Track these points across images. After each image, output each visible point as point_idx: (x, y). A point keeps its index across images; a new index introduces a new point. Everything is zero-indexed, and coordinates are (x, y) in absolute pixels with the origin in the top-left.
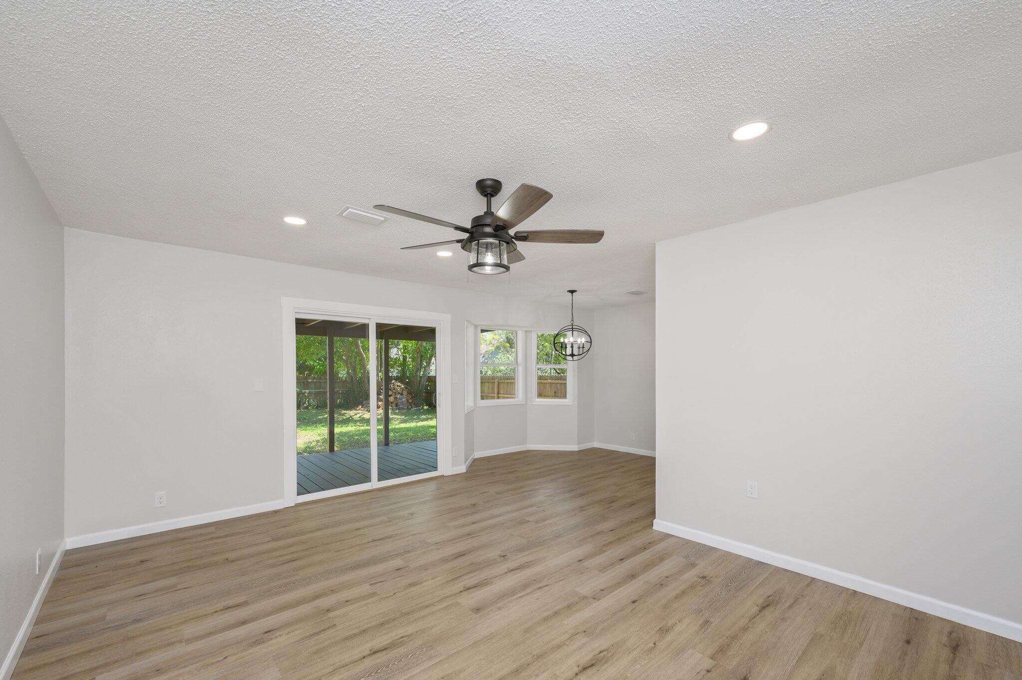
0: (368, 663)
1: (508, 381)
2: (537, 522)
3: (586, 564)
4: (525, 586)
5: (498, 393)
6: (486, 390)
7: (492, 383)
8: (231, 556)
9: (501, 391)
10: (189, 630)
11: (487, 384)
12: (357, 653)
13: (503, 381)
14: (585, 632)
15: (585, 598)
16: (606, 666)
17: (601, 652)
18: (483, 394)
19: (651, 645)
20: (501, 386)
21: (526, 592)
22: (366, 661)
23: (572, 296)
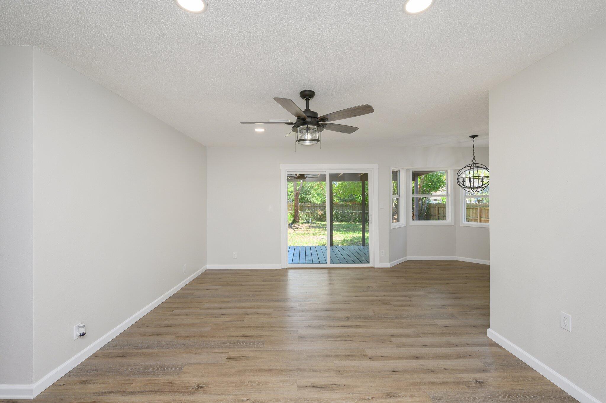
0: (237, 339)
2: (395, 306)
3: (393, 339)
4: (340, 336)
5: (481, 217)
6: (471, 214)
7: (476, 209)
8: (243, 283)
10: (206, 305)
11: (471, 210)
12: (238, 334)
13: (485, 208)
14: (339, 371)
15: (365, 356)
16: (327, 392)
17: (334, 385)
18: (468, 218)
19: (370, 398)
20: (483, 211)
21: (335, 339)
22: (237, 338)
23: (474, 140)
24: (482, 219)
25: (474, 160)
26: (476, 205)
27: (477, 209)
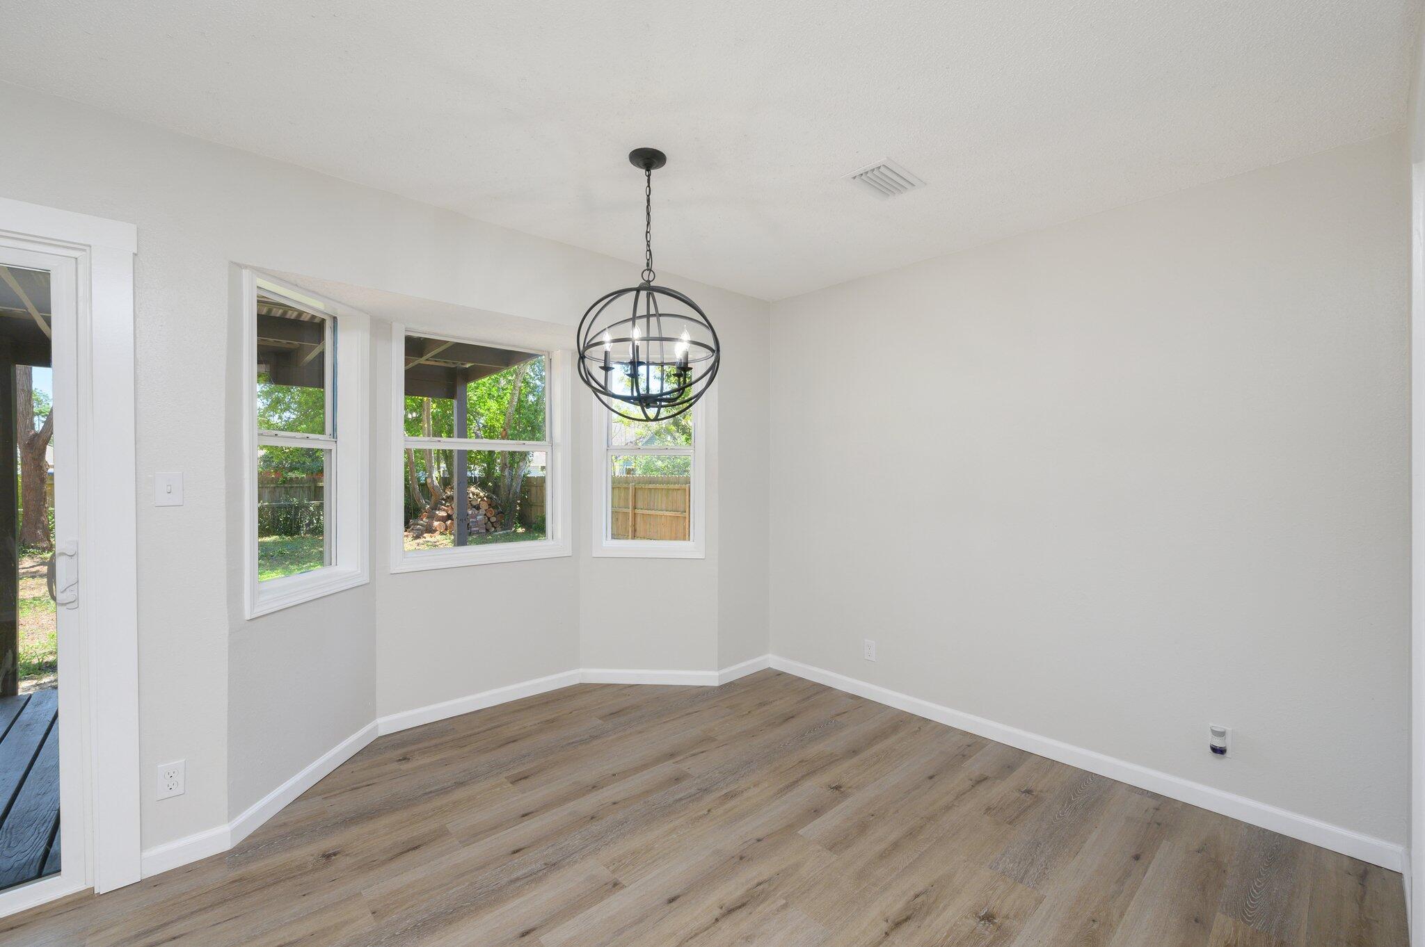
1: (651, 486)
5: (635, 508)
9: (640, 504)
20: (640, 493)
23: (649, 176)
24: (637, 511)
25: (650, 270)
26: (627, 481)
27: (628, 488)
